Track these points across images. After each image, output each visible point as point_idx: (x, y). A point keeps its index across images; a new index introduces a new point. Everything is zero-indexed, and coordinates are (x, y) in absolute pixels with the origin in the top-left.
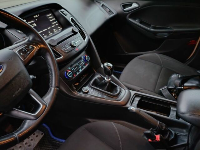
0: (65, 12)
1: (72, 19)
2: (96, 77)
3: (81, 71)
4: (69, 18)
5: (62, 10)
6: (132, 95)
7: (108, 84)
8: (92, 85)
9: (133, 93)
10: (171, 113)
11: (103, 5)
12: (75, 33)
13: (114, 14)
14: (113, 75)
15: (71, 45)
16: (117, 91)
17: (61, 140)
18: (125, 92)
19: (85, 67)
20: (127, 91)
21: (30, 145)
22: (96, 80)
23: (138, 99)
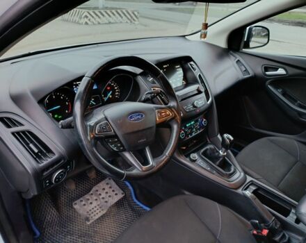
0: (195, 66)
1: (200, 76)
2: (208, 147)
3: (194, 134)
4: (197, 73)
5: (192, 63)
6: (248, 181)
7: (221, 159)
8: (202, 154)
9: (249, 179)
10: (291, 215)
11: (239, 60)
12: (199, 92)
13: (251, 75)
14: (229, 151)
15: (193, 105)
16: (229, 170)
17: (145, 207)
18: (240, 175)
19: (199, 132)
20: (242, 174)
21: (106, 202)
22: (207, 149)
23: (253, 188)
